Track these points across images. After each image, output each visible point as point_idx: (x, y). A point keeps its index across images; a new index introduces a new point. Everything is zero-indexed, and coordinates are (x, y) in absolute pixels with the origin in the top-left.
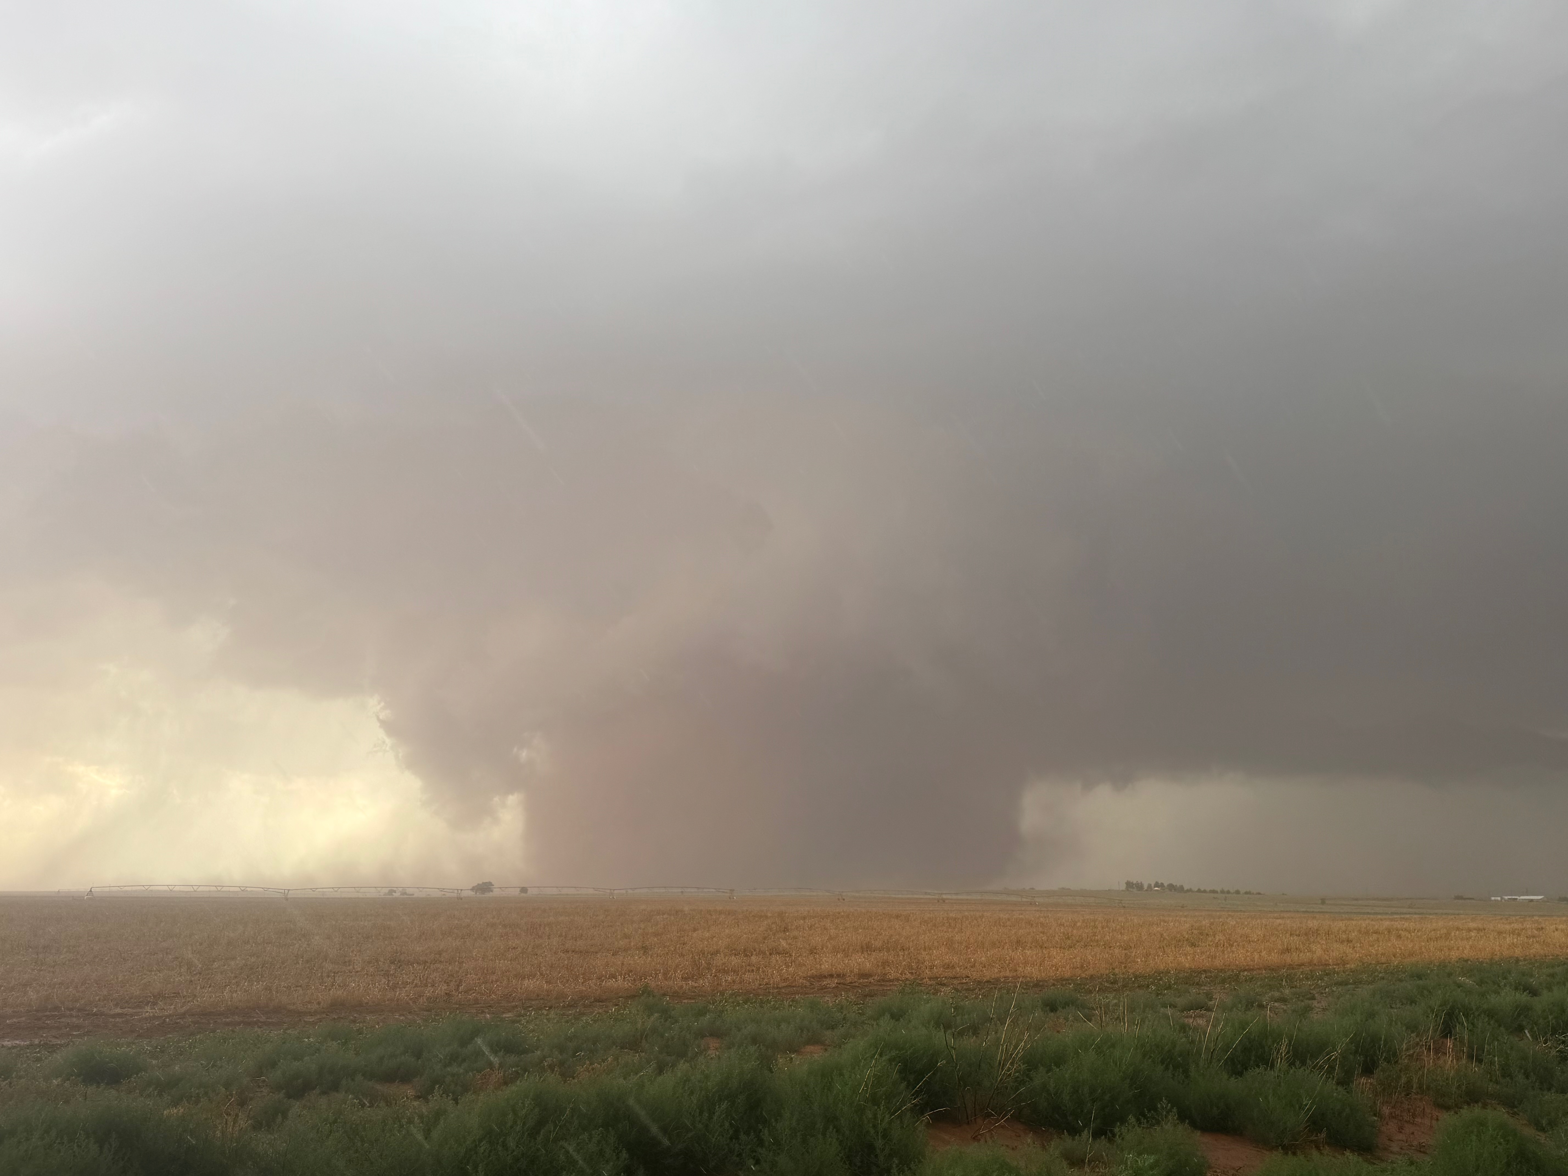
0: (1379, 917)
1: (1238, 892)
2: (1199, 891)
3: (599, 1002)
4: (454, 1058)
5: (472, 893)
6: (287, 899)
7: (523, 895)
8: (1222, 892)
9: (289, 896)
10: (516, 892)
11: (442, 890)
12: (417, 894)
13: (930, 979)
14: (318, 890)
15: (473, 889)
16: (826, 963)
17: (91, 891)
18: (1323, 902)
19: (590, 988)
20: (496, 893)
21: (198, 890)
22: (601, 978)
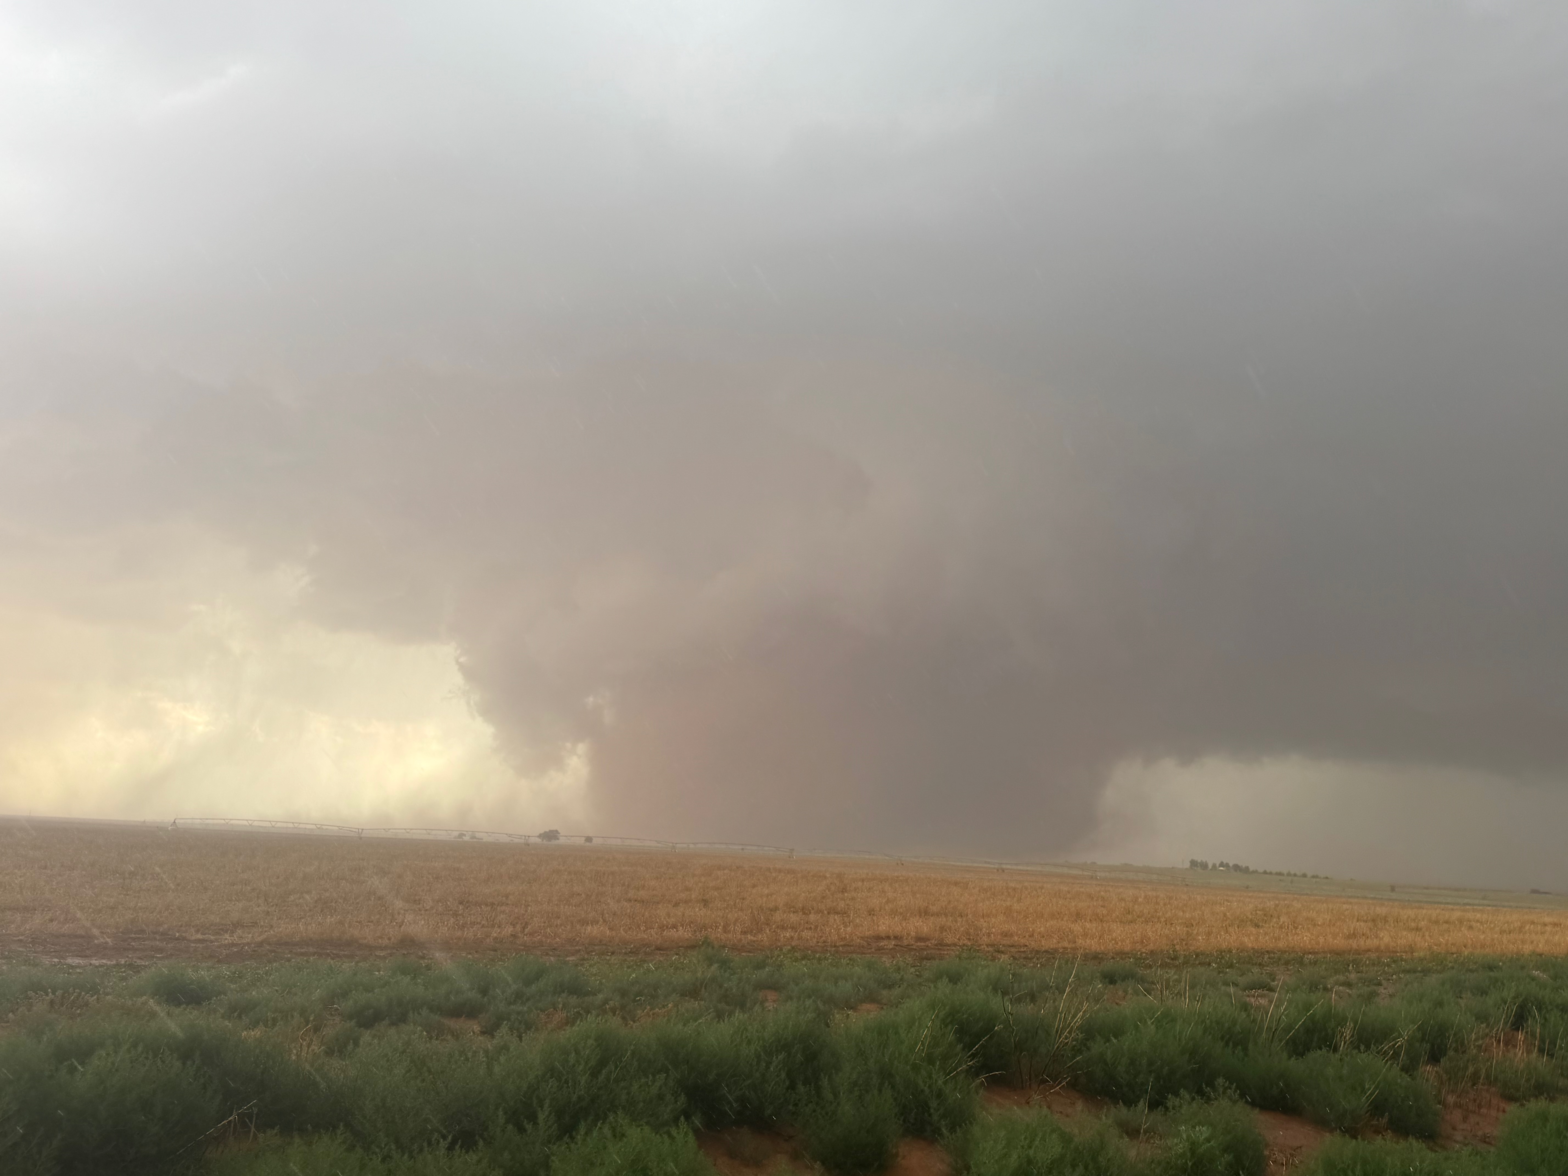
0: (1450, 907)
1: (1305, 876)
2: (1265, 872)
3: (660, 951)
4: (519, 998)
5: (538, 840)
6: (361, 838)
7: (588, 844)
8: (1289, 874)
9: (362, 836)
10: (581, 841)
11: (510, 835)
12: (486, 839)
13: (987, 946)
14: (391, 830)
15: (540, 836)
16: (884, 925)
17: (175, 821)
18: (1393, 889)
19: (651, 937)
20: (562, 841)
21: (276, 826)
22: (662, 928)
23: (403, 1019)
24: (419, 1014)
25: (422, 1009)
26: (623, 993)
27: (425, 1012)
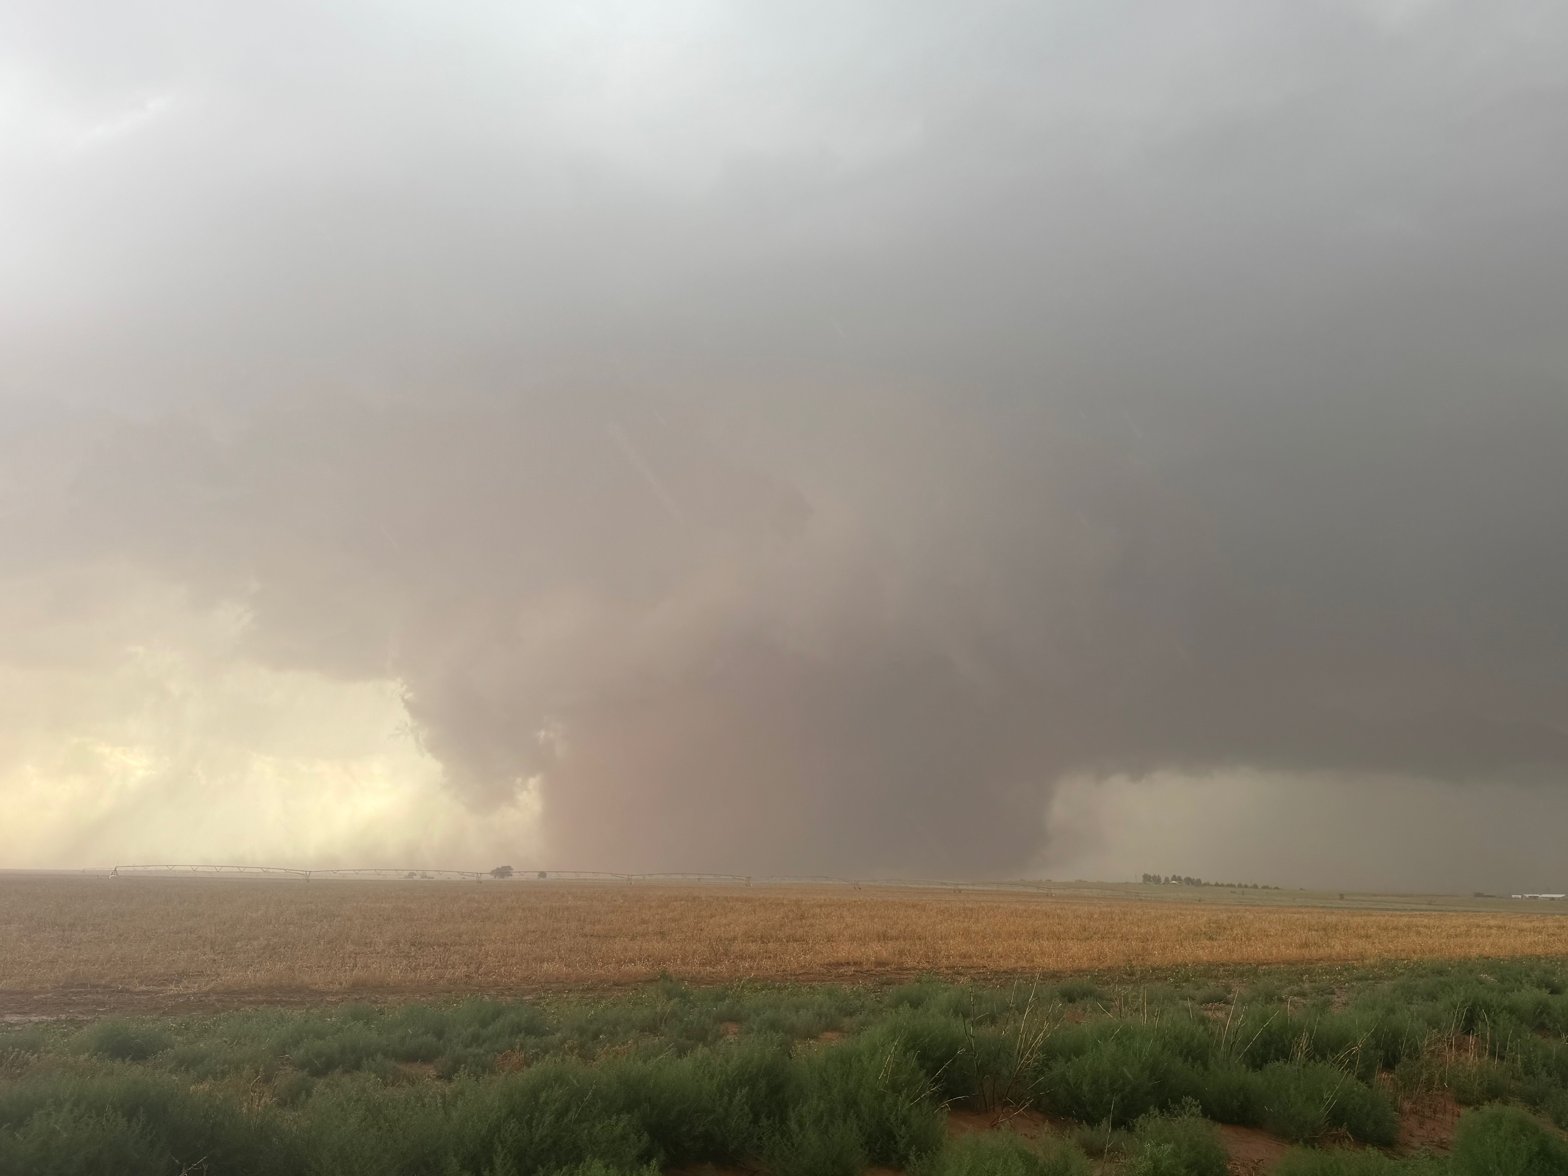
0: (1398, 913)
1: (1255, 887)
2: (1217, 885)
3: (618, 985)
4: (475, 1039)
5: (491, 877)
6: (308, 881)
7: (541, 879)
8: (1240, 886)
9: (310, 878)
10: (534, 877)
11: (462, 873)
12: (438, 877)
13: (947, 968)
14: (339, 872)
15: (492, 873)
16: (843, 952)
17: (115, 870)
18: (1342, 896)
19: (608, 972)
20: (515, 877)
21: (220, 871)
22: (619, 962)
23: (357, 1066)
24: (374, 1060)
25: (376, 1055)
26: (582, 1031)
27: (379, 1057)
